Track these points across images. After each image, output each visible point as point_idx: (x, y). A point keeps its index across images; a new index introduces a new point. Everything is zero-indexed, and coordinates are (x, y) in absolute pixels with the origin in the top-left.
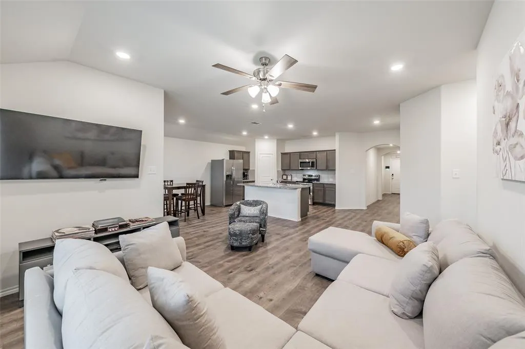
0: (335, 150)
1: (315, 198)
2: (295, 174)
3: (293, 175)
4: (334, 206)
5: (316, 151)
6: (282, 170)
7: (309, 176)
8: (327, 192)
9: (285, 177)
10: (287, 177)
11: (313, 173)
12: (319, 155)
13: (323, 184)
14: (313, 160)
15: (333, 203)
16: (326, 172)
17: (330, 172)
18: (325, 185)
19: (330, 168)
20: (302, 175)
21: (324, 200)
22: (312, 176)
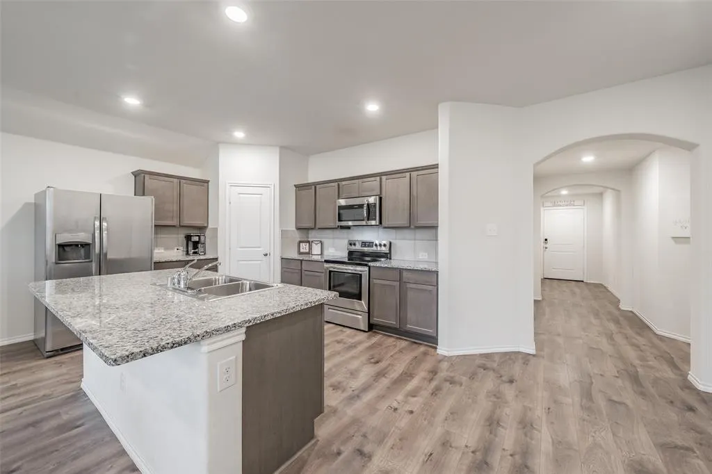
0: (436, 166)
1: (375, 312)
2: (331, 241)
3: (326, 242)
4: (432, 340)
5: (381, 175)
6: (298, 229)
7: (364, 244)
8: (410, 295)
9: (304, 248)
10: (310, 248)
11: (375, 237)
12: (388, 183)
13: (401, 271)
14: (372, 200)
15: (430, 331)
16: (407, 233)
17: (420, 234)
18: (405, 274)
19: (422, 222)
20: (346, 242)
21: (402, 319)
22: (370, 244)
